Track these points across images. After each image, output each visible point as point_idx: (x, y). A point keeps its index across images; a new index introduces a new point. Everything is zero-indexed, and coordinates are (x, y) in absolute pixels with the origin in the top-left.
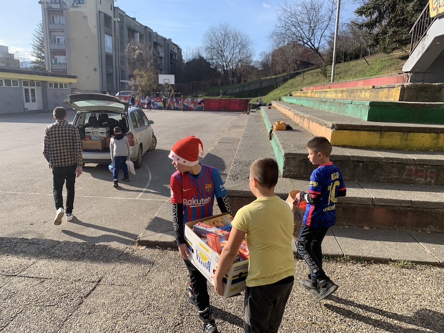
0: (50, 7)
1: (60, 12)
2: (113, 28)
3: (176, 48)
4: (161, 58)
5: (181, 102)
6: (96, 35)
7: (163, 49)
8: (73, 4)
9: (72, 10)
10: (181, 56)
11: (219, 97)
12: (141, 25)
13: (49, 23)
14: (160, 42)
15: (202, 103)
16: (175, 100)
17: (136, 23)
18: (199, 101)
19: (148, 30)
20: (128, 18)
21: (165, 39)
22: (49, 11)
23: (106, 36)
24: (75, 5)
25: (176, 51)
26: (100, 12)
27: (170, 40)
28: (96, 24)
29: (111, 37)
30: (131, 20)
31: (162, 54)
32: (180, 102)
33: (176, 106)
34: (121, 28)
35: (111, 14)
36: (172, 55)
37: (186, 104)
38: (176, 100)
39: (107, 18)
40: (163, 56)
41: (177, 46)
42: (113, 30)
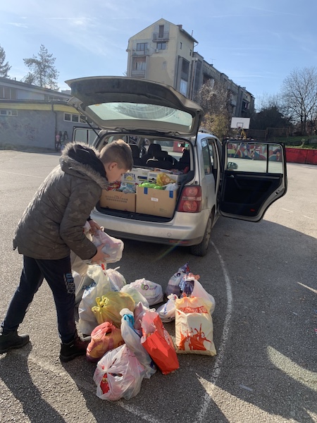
0: (135, 54)
1: (144, 58)
2: (190, 73)
3: (249, 97)
4: (233, 106)
5: (253, 150)
6: (173, 80)
7: (236, 96)
8: (156, 50)
9: (154, 56)
10: (254, 105)
11: (300, 147)
12: (217, 71)
13: (133, 69)
14: (234, 89)
15: (278, 153)
16: (245, 147)
17: (213, 70)
18: (274, 150)
19: (224, 77)
20: (206, 64)
21: (239, 87)
22: (134, 58)
23: (182, 81)
24: (157, 51)
25: (248, 99)
26: (179, 57)
27: (244, 88)
28: (174, 69)
29: (186, 83)
30: (208, 66)
31: (234, 103)
32: (251, 150)
33: (246, 154)
34: (198, 74)
35: (189, 59)
36: (244, 104)
37: (258, 152)
38: (247, 147)
39: (185, 63)
40: (235, 104)
41: (250, 94)
42: (189, 75)
